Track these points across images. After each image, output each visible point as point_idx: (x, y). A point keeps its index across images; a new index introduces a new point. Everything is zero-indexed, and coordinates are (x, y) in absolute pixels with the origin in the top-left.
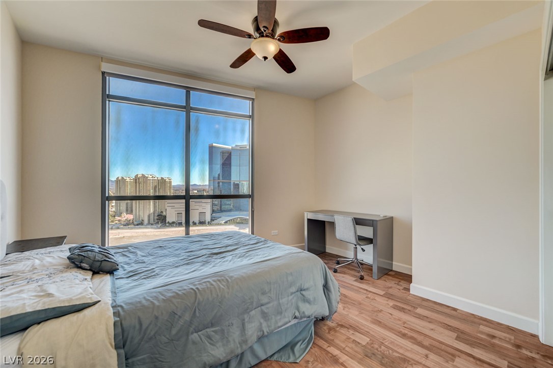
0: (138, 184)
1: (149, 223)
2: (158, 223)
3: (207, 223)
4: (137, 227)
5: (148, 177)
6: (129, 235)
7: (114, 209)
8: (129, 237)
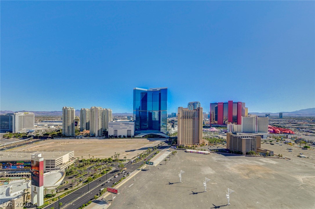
0: (92, 112)
1: (98, 136)
2: (103, 136)
3: (132, 137)
4: (91, 138)
5: (98, 108)
6: (87, 142)
7: (79, 127)
8: (87, 143)
